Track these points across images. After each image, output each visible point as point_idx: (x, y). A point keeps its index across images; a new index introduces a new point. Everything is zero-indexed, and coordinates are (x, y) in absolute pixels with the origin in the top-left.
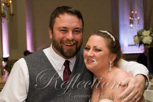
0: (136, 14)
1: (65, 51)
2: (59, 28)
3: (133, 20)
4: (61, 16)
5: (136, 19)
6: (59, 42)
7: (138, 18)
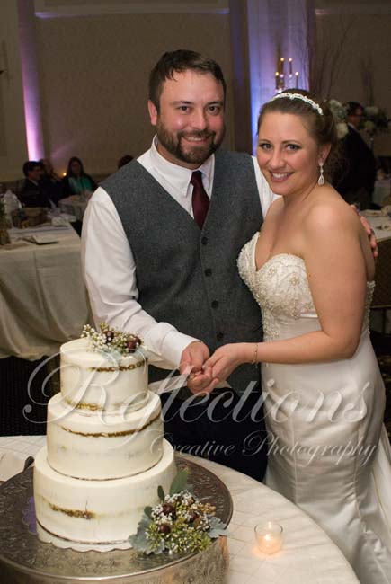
0: (291, 63)
1: (186, 151)
2: (175, 103)
3: (283, 78)
4: (177, 76)
5: (291, 76)
6: (175, 134)
7: (297, 73)
